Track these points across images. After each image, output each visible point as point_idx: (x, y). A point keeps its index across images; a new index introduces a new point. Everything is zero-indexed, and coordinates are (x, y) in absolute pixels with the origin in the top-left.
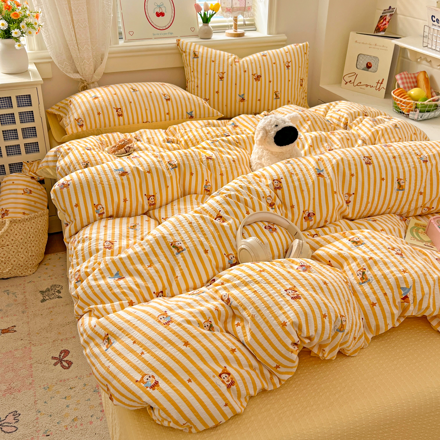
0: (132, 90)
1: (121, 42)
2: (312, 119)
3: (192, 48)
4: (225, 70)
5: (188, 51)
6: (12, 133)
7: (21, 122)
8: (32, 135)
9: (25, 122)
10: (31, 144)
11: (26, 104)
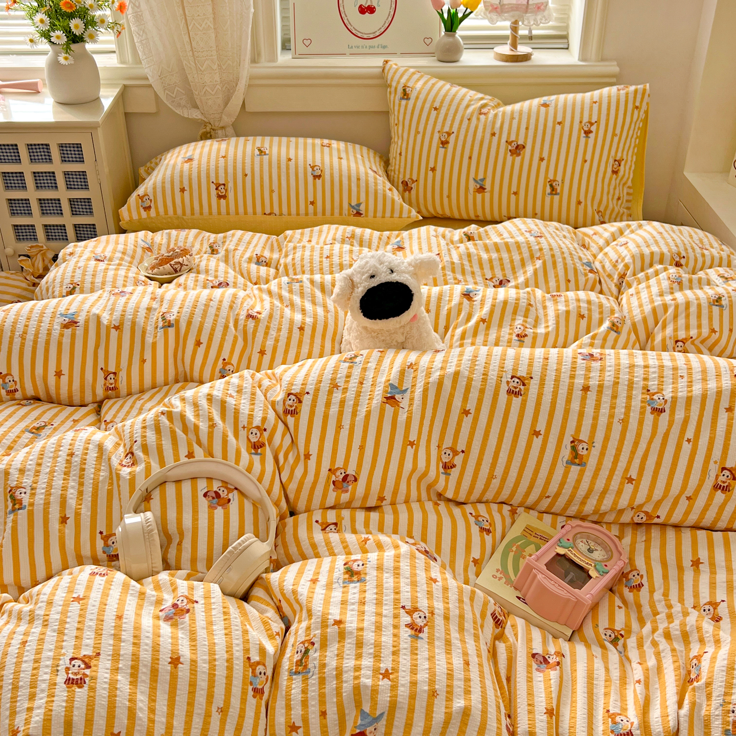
0: (257, 152)
1: (284, 59)
2: (548, 257)
3: (403, 81)
4: (455, 129)
5: (394, 84)
6: (54, 205)
7: (69, 187)
8: (87, 212)
9: (75, 188)
10: (85, 226)
11: (76, 157)
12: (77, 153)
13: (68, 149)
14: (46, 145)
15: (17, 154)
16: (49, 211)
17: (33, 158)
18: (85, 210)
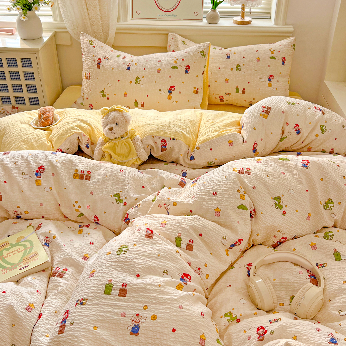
6: (19, 87)
7: (26, 79)
8: (34, 91)
9: (29, 80)
10: (33, 98)
11: (29, 65)
12: (29, 63)
13: (25, 61)
14: (15, 59)
15: (1, 63)
16: (17, 90)
17: (9, 65)
18: (33, 90)
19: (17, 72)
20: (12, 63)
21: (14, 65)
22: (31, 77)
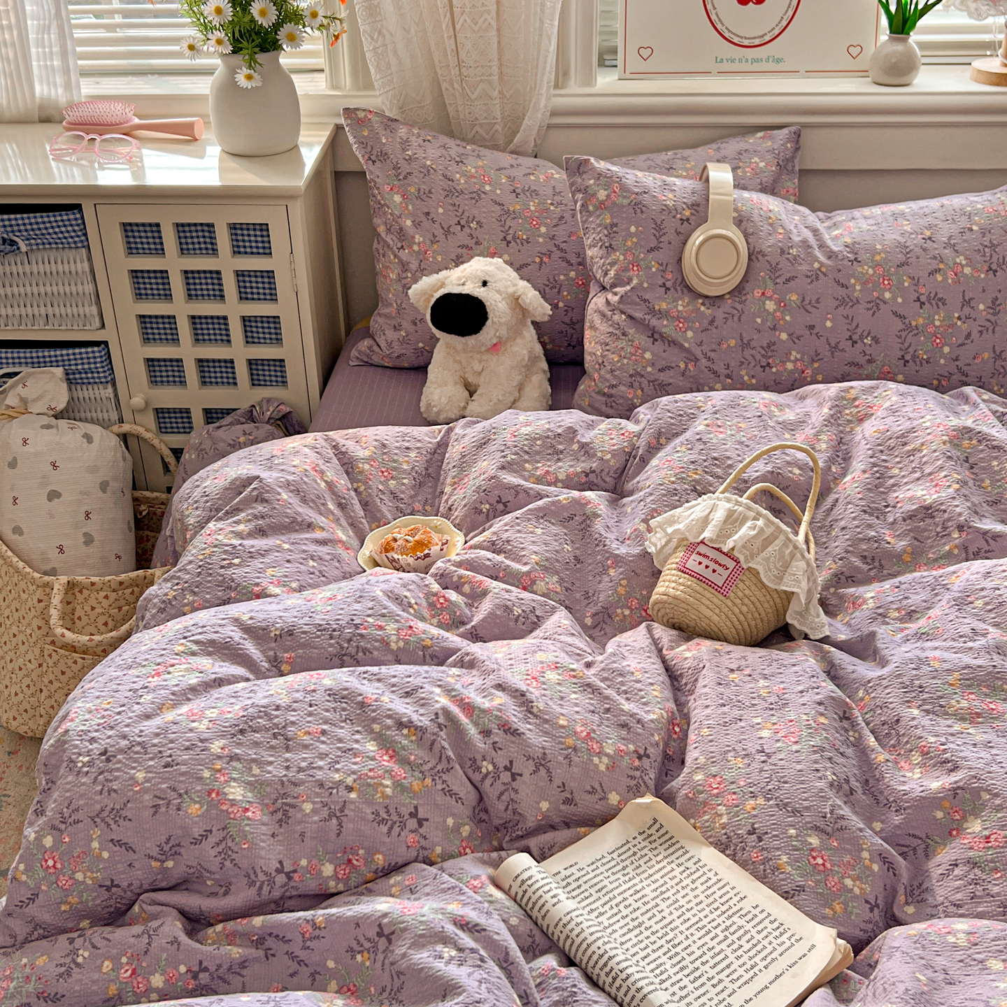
6: (216, 326)
7: (243, 297)
8: (271, 339)
9: (253, 299)
10: (266, 363)
11: (257, 248)
12: (259, 239)
13: (245, 232)
14: (208, 225)
15: (157, 241)
16: (206, 337)
17: (185, 246)
18: (267, 336)
19: (211, 272)
20: (196, 240)
21: (203, 246)
22: (261, 291)
